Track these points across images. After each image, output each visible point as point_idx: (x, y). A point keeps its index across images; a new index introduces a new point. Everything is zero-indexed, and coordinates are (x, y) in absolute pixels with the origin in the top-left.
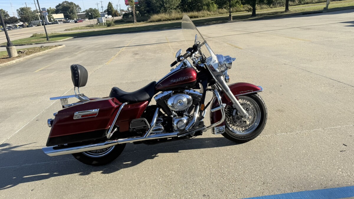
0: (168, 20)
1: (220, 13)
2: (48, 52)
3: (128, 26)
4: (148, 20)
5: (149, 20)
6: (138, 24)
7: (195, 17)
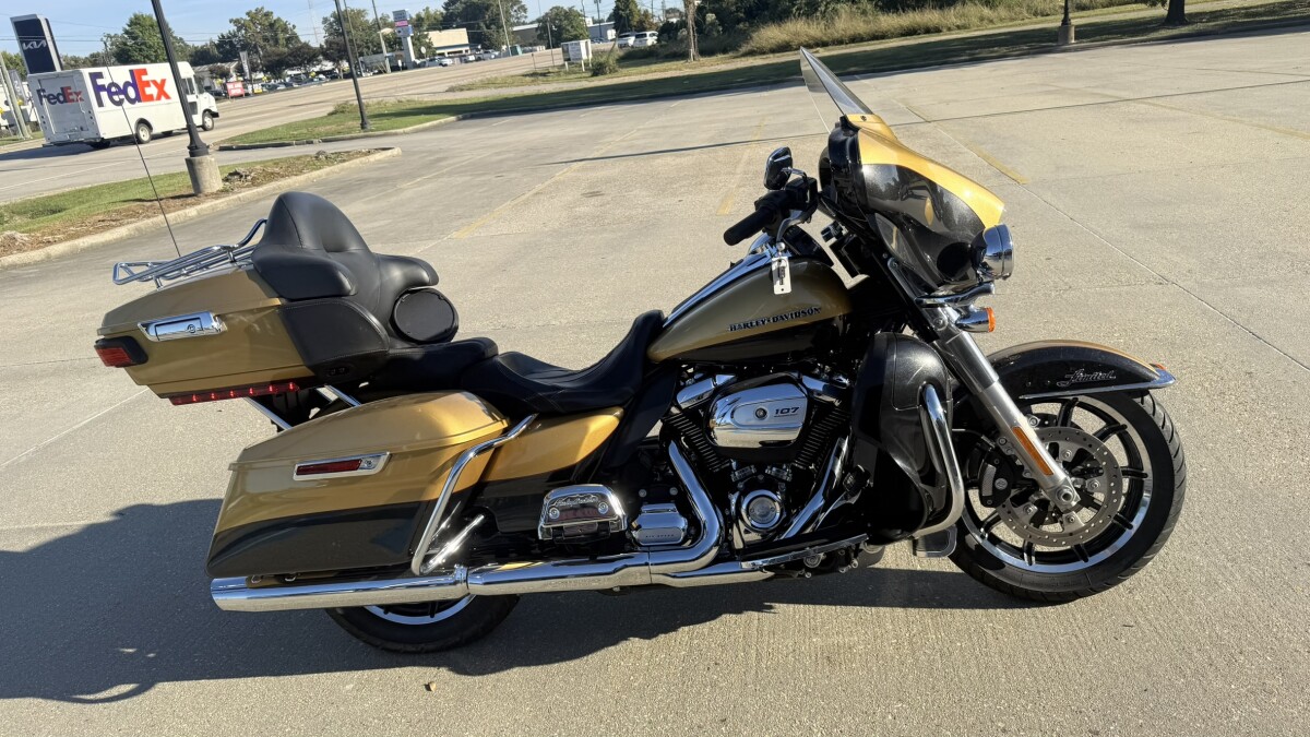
0: (817, 45)
1: (1036, 14)
2: (328, 174)
3: (665, 70)
4: (740, 47)
5: (744, 49)
6: (703, 65)
7: (928, 31)
